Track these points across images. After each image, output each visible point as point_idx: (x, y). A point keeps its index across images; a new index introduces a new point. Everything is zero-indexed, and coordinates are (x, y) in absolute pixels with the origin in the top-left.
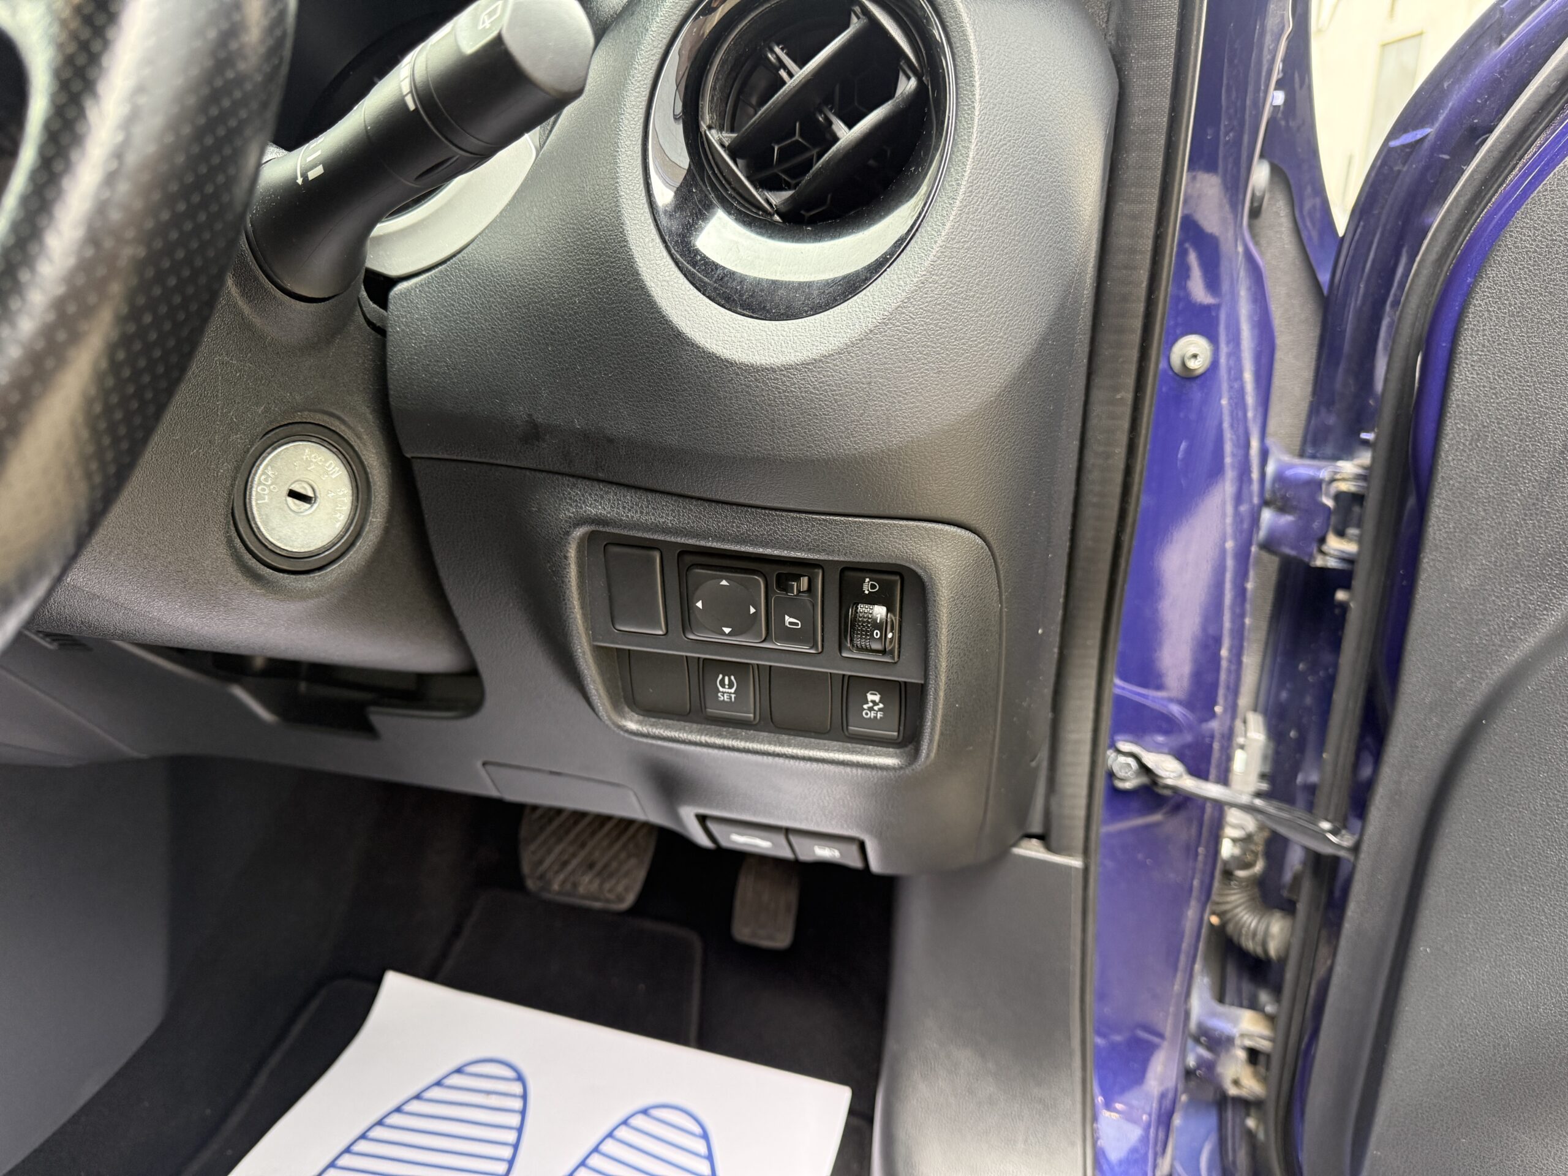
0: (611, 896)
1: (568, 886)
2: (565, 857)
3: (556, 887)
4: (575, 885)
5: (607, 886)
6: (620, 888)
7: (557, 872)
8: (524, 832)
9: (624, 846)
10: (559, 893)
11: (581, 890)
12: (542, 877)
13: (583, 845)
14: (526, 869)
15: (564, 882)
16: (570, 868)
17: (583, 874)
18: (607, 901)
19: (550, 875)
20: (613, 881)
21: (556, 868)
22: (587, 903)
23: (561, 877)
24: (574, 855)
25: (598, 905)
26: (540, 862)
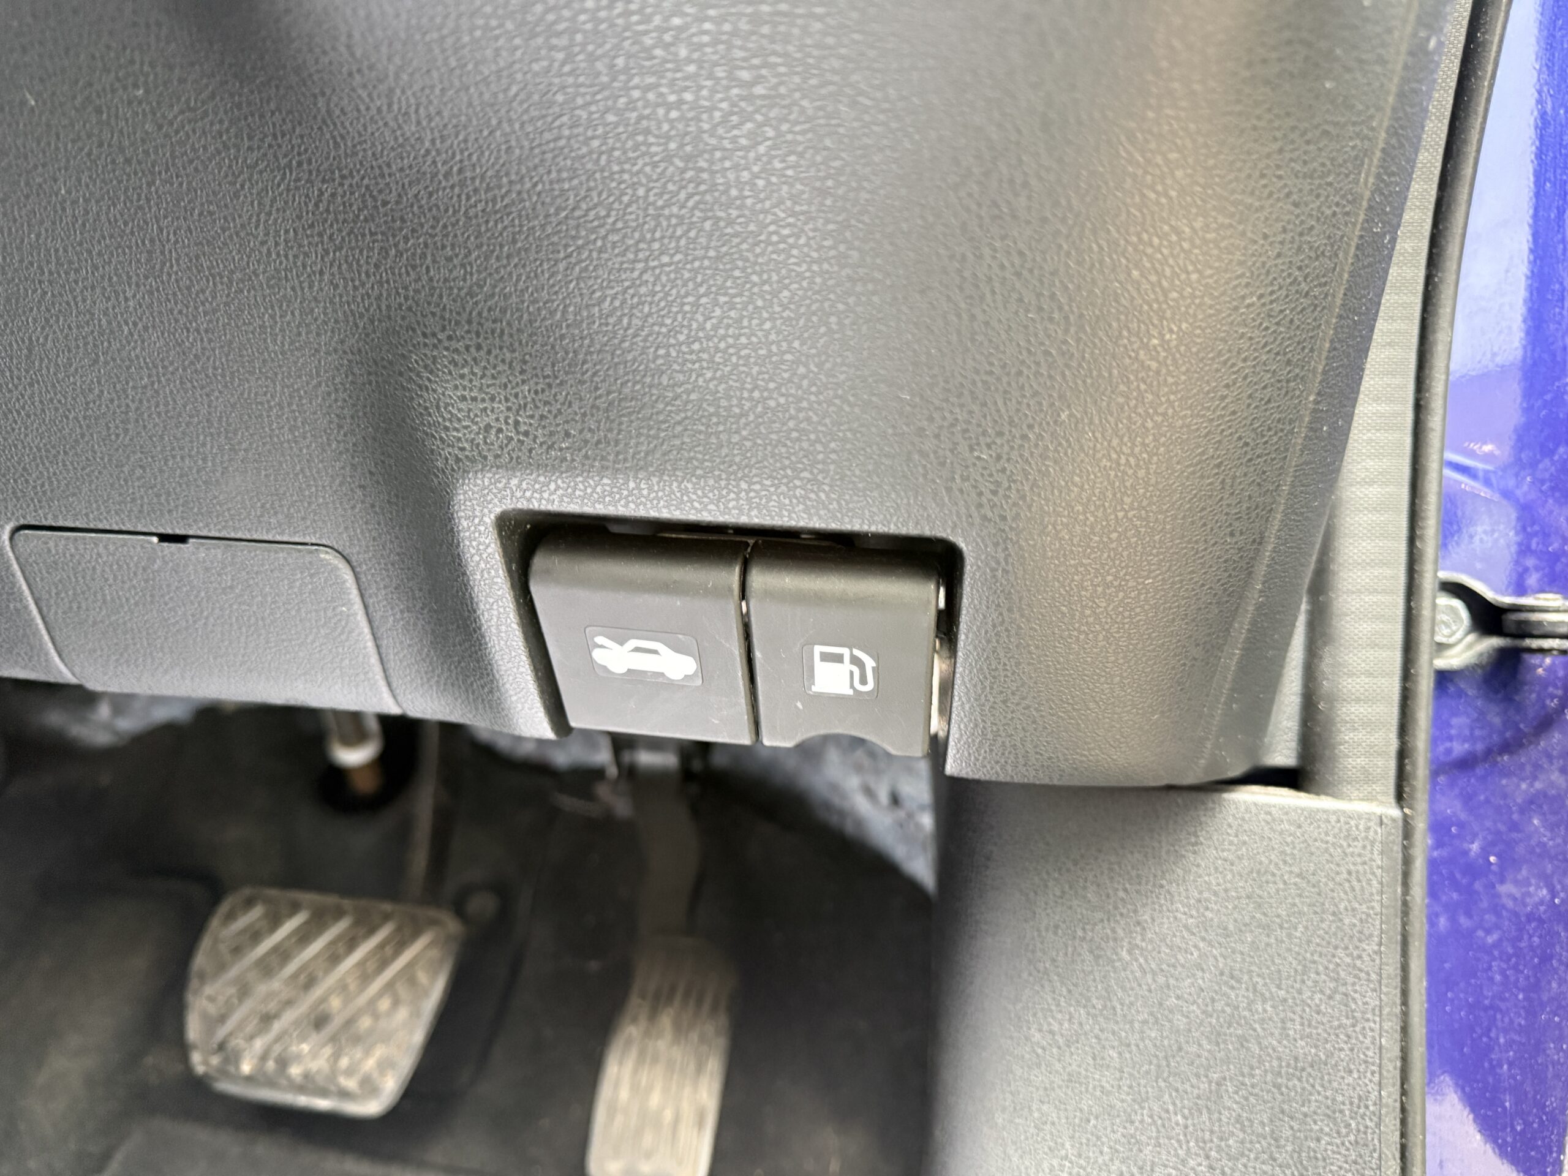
0: (350, 1084)
1: (271, 1065)
2: (272, 1006)
3: (246, 1068)
4: (283, 1063)
5: (344, 1062)
6: (370, 1064)
7: (251, 1038)
8: (200, 960)
9: (390, 986)
10: (249, 1079)
11: (295, 1071)
12: (222, 1047)
13: (310, 983)
14: (194, 1029)
15: (264, 1058)
16: (277, 1026)
17: (303, 1038)
18: (344, 1094)
19: (238, 1042)
20: (358, 1053)
21: (249, 1029)
22: (303, 1101)
23: (259, 1044)
24: (289, 1003)
25: (322, 1104)
26: (222, 1019)
